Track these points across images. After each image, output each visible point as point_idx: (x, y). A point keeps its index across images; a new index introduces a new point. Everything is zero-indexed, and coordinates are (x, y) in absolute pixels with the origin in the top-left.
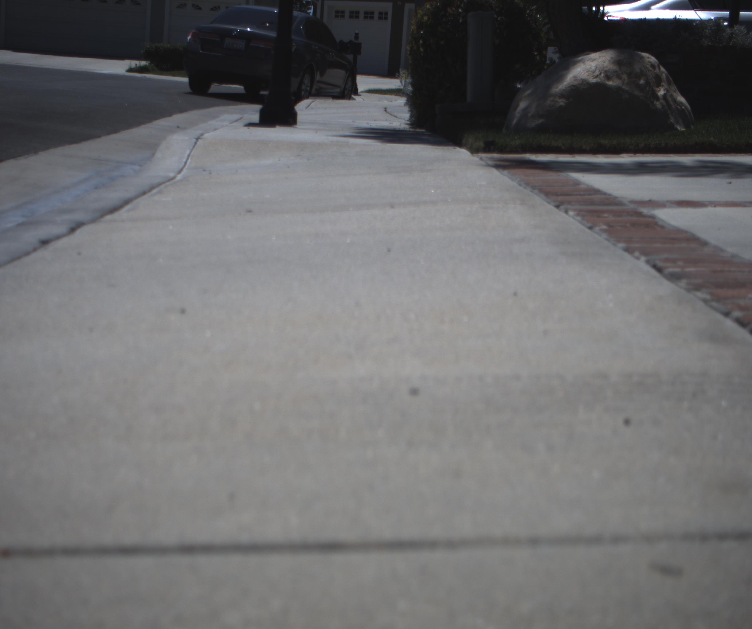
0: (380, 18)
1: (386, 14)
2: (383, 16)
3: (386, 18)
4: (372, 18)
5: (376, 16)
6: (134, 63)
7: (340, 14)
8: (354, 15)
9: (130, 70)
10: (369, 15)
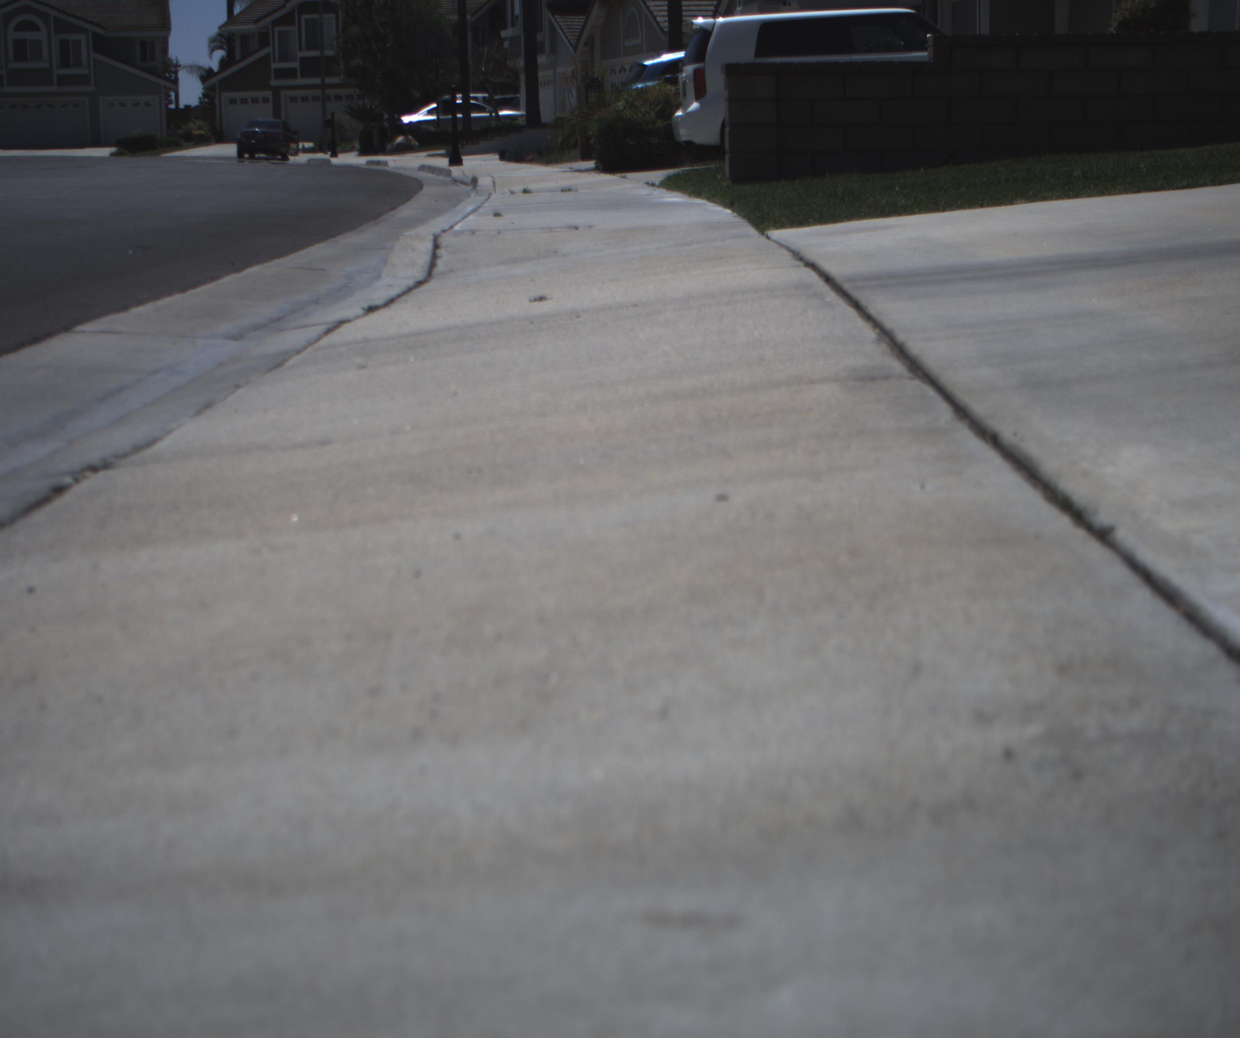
0: (263, 102)
1: (268, 99)
2: (265, 100)
3: (268, 102)
4: (257, 102)
5: (260, 101)
6: (114, 149)
7: (233, 101)
8: (244, 101)
9: (112, 155)
10: (255, 101)
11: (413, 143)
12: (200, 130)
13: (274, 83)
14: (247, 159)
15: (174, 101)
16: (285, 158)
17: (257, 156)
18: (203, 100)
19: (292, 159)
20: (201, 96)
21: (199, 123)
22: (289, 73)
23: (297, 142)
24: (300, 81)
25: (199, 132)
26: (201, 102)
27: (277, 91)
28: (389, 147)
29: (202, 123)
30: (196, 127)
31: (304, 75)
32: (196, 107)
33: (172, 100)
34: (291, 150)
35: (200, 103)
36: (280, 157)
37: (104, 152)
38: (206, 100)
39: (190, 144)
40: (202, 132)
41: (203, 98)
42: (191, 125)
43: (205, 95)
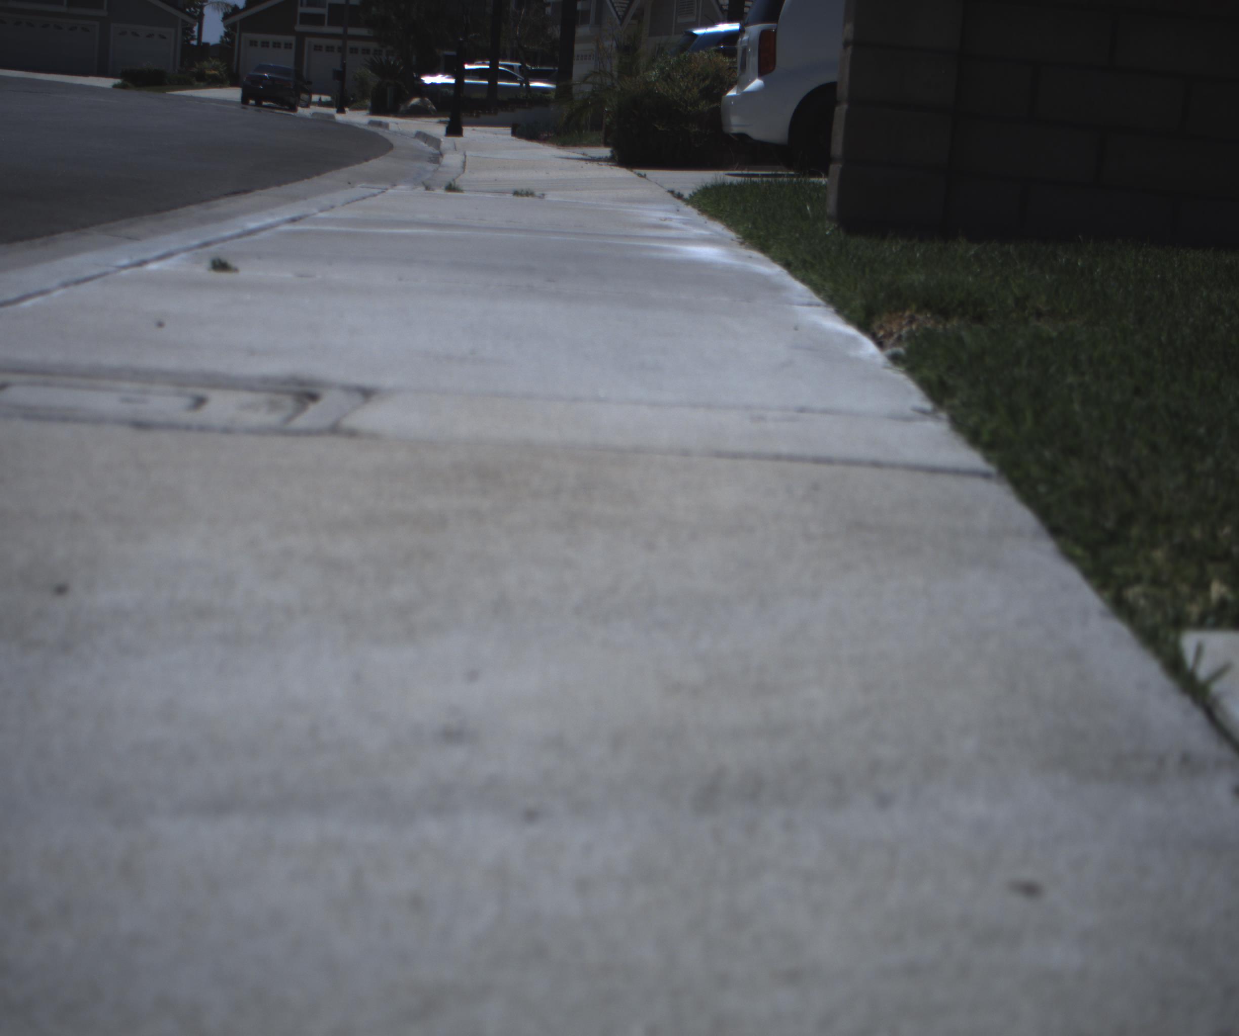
0: (286, 47)
1: (291, 44)
2: (288, 46)
3: (291, 48)
4: (279, 47)
5: (283, 46)
6: (118, 81)
7: (253, 43)
8: (265, 44)
9: (115, 86)
10: (277, 45)
11: (429, 106)
12: (214, 70)
13: (299, 28)
14: (252, 105)
15: (197, 37)
16: (293, 109)
17: (264, 103)
18: (224, 39)
19: (301, 111)
20: (222, 34)
21: (215, 62)
22: (317, 20)
23: (310, 93)
24: (327, 29)
25: (213, 72)
26: (222, 41)
27: (301, 36)
28: (402, 108)
29: (218, 63)
30: (211, 67)
31: (331, 24)
32: (215, 46)
33: (195, 36)
34: (301, 101)
35: (220, 41)
36: (286, 107)
37: (107, 83)
38: (228, 39)
39: (202, 84)
40: (216, 72)
41: (225, 37)
42: (206, 64)
43: (226, 34)
